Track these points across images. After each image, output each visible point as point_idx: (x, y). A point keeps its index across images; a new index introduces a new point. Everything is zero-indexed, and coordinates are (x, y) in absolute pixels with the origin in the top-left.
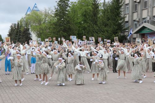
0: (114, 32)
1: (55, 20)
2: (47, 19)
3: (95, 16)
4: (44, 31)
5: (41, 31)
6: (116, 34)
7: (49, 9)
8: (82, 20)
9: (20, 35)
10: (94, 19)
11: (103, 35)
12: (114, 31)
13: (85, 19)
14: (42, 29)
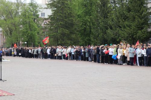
0: (138, 28)
1: (31, 11)
2: (20, 10)
3: (104, 6)
4: (17, 28)
5: (13, 28)
6: (143, 30)
8: (83, 12)
10: (103, 10)
11: (123, 32)
12: (138, 26)
13: (87, 10)
14: (14, 24)
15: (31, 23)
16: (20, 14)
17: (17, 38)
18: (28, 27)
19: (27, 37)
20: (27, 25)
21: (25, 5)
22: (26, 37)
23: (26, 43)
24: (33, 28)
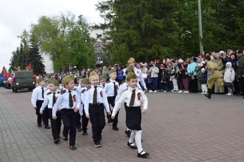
2: (67, 29)
4: (64, 49)
5: (59, 50)
7: (69, 13)
9: (25, 61)
14: (60, 45)
15: (81, 43)
16: (67, 33)
17: (65, 62)
18: (77, 48)
19: (77, 59)
20: (76, 45)
21: (73, 24)
22: (75, 59)
23: (75, 67)
24: (84, 49)
